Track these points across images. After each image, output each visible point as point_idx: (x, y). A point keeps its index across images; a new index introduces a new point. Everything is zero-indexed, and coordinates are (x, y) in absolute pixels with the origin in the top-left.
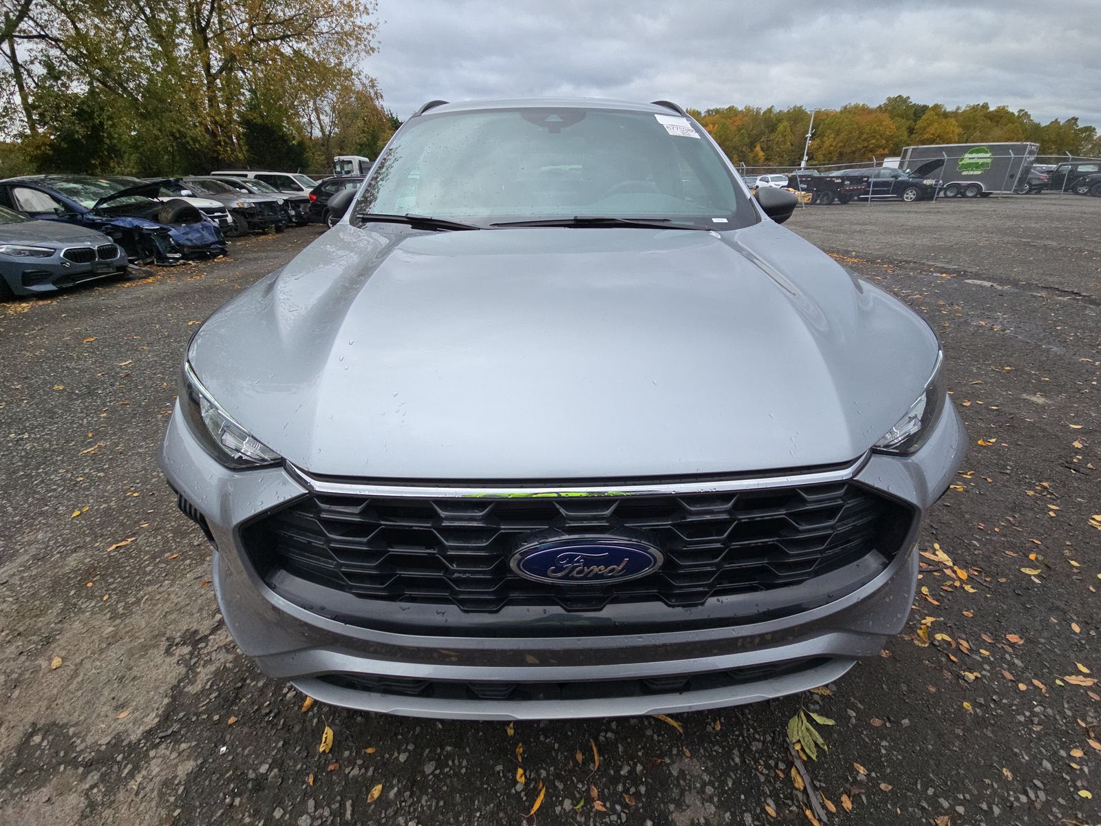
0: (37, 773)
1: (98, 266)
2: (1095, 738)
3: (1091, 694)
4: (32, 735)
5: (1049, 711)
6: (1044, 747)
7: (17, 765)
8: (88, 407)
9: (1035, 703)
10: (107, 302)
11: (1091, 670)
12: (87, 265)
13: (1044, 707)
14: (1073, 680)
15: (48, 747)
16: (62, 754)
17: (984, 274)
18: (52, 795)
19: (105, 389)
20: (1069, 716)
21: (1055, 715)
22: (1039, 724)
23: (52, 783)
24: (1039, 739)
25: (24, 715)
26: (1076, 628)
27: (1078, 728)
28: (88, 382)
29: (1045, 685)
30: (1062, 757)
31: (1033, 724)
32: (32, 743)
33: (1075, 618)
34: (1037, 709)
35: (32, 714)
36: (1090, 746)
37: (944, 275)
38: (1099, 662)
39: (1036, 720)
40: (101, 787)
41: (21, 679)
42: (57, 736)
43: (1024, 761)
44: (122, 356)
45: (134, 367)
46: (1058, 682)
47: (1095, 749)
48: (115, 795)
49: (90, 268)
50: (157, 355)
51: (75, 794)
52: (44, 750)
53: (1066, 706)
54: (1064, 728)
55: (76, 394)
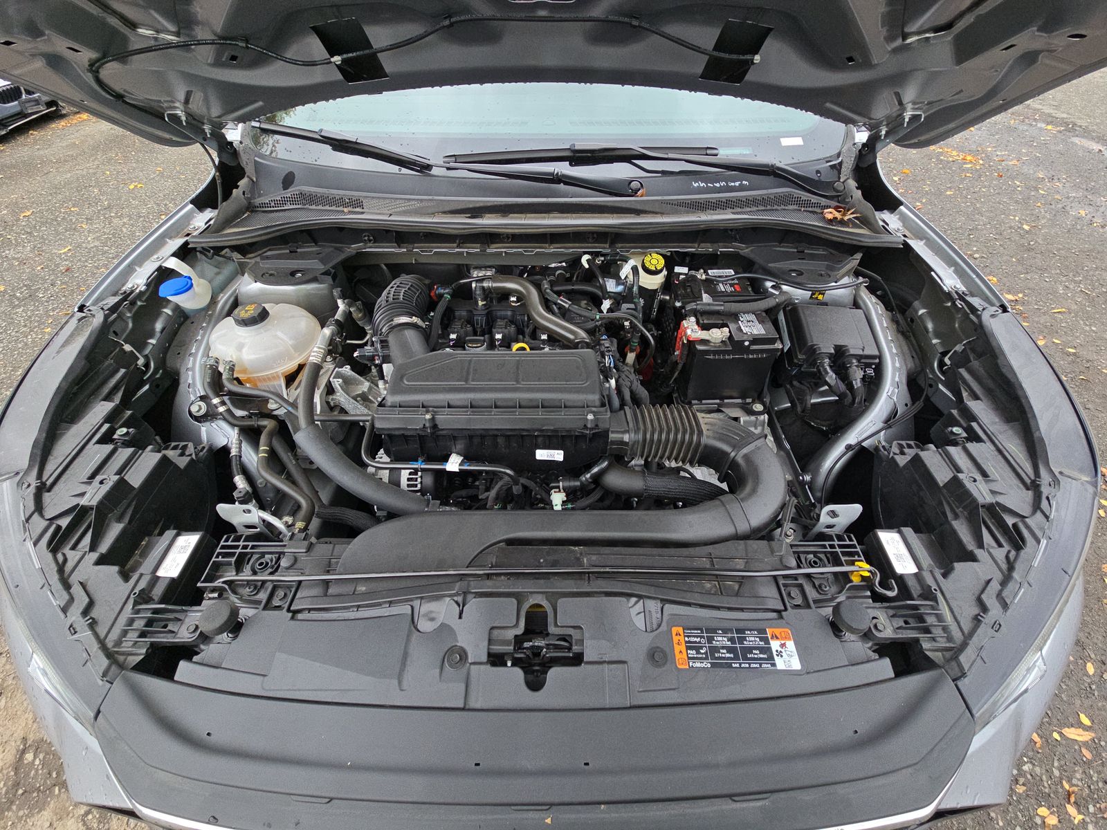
0: (35, 794)
1: (27, 105)
2: (1075, 802)
3: (1084, 751)
4: (23, 752)
5: (1038, 770)
6: (1020, 811)
7: (17, 785)
8: (30, 317)
9: (1025, 759)
10: (41, 152)
11: (1093, 722)
12: (15, 106)
13: (1034, 765)
14: (1072, 733)
15: (40, 767)
16: (54, 775)
17: (1094, 131)
18: (52, 819)
19: (46, 290)
20: (1055, 777)
21: (1042, 774)
22: (1024, 785)
23: (51, 806)
24: (1019, 802)
25: (14, 729)
26: (1091, 669)
27: (1061, 790)
28: (29, 279)
29: (1041, 738)
30: (1036, 824)
31: (1017, 783)
32: (26, 762)
33: (1093, 656)
34: (1026, 768)
35: (20, 727)
36: (1067, 813)
37: (1050, 127)
38: (1103, 713)
39: (1022, 780)
40: (95, 813)
41: (5, 685)
42: (47, 754)
43: (997, 826)
44: (60, 239)
45: (74, 256)
46: (1056, 735)
47: (1070, 816)
48: (108, 822)
49: (18, 109)
50: (98, 239)
51: (73, 819)
52: (37, 770)
53: (1056, 764)
54: (1047, 790)
55: (18, 299)
